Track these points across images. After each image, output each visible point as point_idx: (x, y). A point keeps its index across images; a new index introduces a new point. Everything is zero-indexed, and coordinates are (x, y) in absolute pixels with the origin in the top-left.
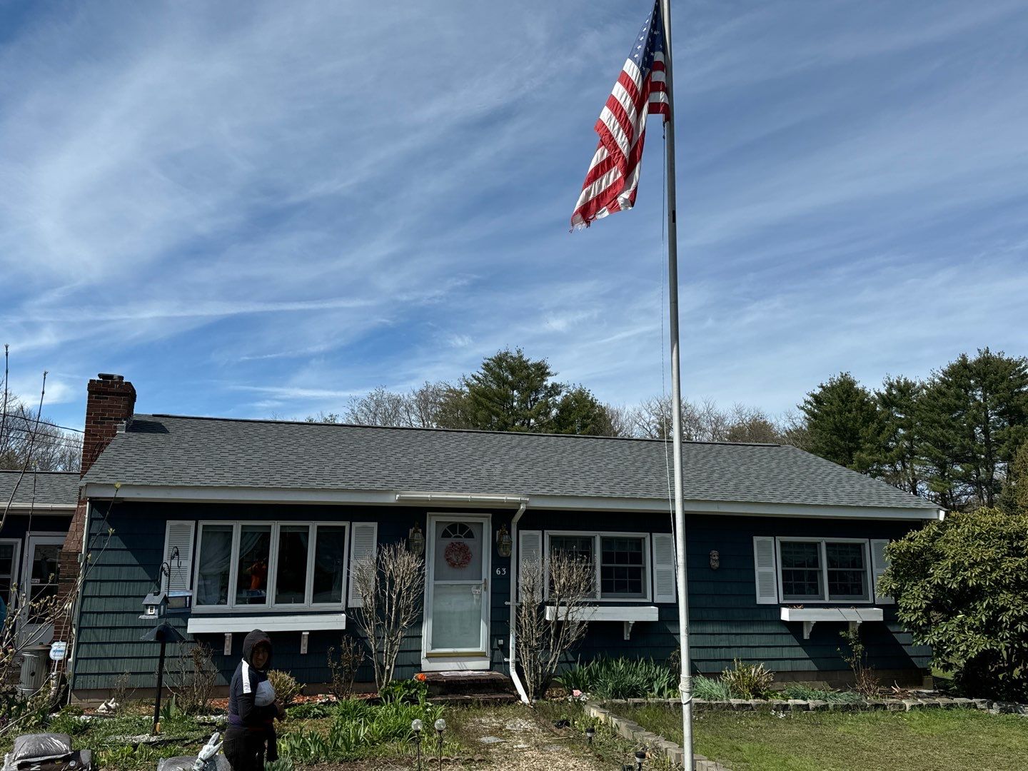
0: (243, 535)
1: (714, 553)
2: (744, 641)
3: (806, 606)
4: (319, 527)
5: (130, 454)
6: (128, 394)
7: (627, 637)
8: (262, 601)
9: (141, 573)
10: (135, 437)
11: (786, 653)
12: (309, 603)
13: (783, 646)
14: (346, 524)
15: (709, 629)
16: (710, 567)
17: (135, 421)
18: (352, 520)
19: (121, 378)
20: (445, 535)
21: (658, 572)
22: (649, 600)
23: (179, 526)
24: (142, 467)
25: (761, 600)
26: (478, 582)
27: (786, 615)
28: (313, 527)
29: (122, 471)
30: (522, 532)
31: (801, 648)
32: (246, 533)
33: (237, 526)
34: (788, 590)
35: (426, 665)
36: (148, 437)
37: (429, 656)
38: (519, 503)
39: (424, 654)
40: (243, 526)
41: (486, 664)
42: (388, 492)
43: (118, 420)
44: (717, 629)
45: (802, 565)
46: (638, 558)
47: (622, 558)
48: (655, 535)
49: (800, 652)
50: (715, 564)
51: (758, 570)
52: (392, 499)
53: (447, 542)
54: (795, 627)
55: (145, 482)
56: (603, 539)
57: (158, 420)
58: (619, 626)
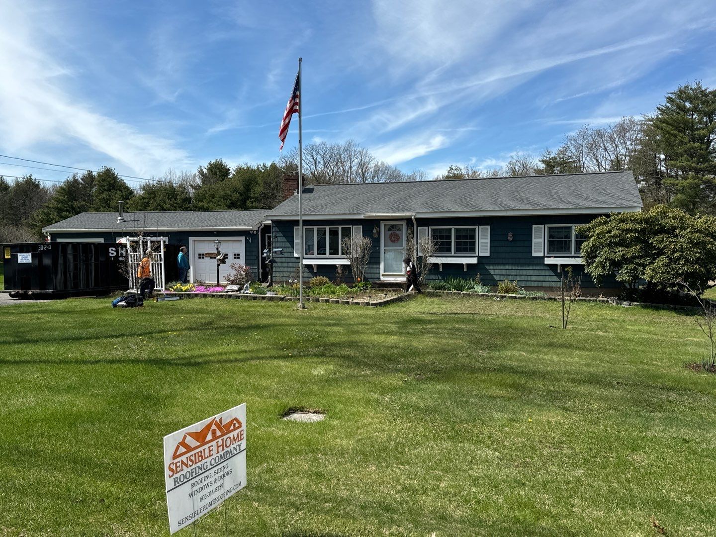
0: (318, 231)
1: (510, 234)
2: (524, 273)
3: (555, 257)
4: (342, 228)
7: (465, 270)
8: (325, 254)
9: (288, 244)
11: (547, 279)
12: (340, 255)
13: (545, 276)
14: (351, 226)
15: (506, 267)
16: (508, 240)
18: (353, 225)
20: (389, 230)
21: (481, 243)
22: (477, 255)
23: (297, 228)
25: (534, 254)
26: (401, 248)
27: (548, 261)
28: (340, 228)
30: (419, 228)
31: (556, 277)
33: (315, 228)
34: (550, 251)
35: (382, 278)
37: (383, 275)
38: (411, 216)
39: (381, 275)
40: (317, 228)
41: (405, 279)
42: (360, 214)
43: (294, 190)
44: (510, 267)
45: (562, 238)
46: (473, 237)
47: (465, 237)
48: (480, 227)
49: (555, 278)
50: (510, 239)
51: (534, 241)
52: (362, 217)
53: (390, 232)
54: (553, 267)
56: (457, 230)
58: (461, 266)
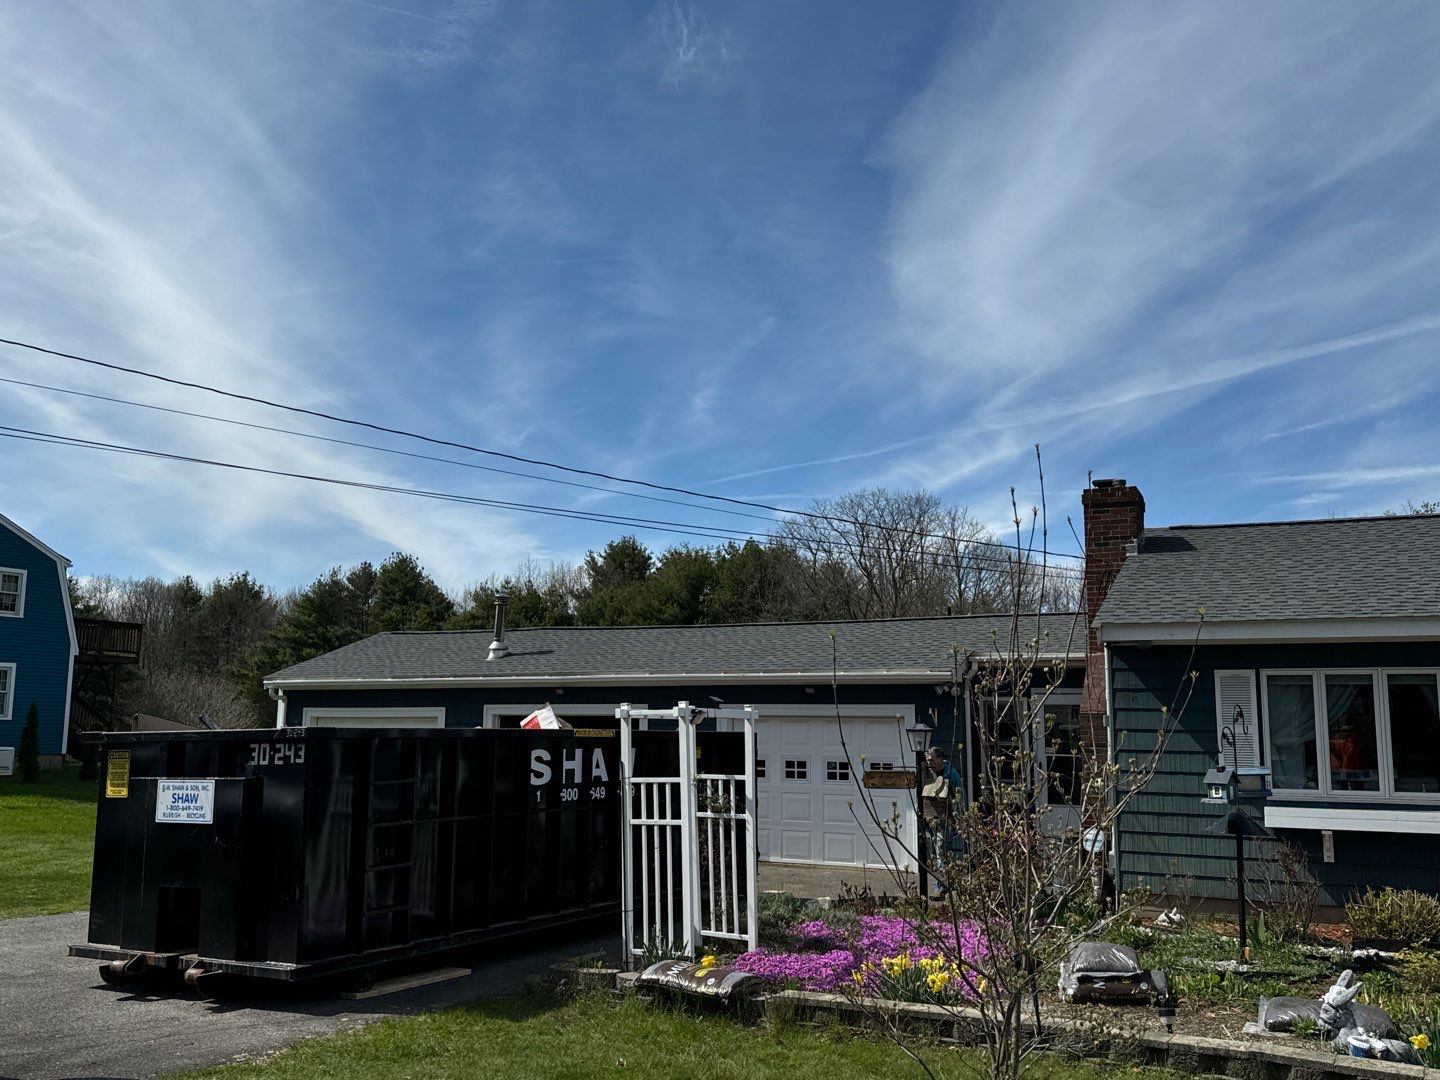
0: (1330, 688)
5: (1151, 582)
6: (1133, 502)
9: (1188, 742)
10: (1152, 560)
17: (1148, 539)
19: (1123, 482)
23: (1233, 677)
24: (1169, 598)
29: (1144, 605)
32: (1334, 686)
33: (1319, 677)
36: (1168, 558)
40: (1327, 676)
43: (1126, 539)
55: (1178, 619)
57: (1178, 533)
